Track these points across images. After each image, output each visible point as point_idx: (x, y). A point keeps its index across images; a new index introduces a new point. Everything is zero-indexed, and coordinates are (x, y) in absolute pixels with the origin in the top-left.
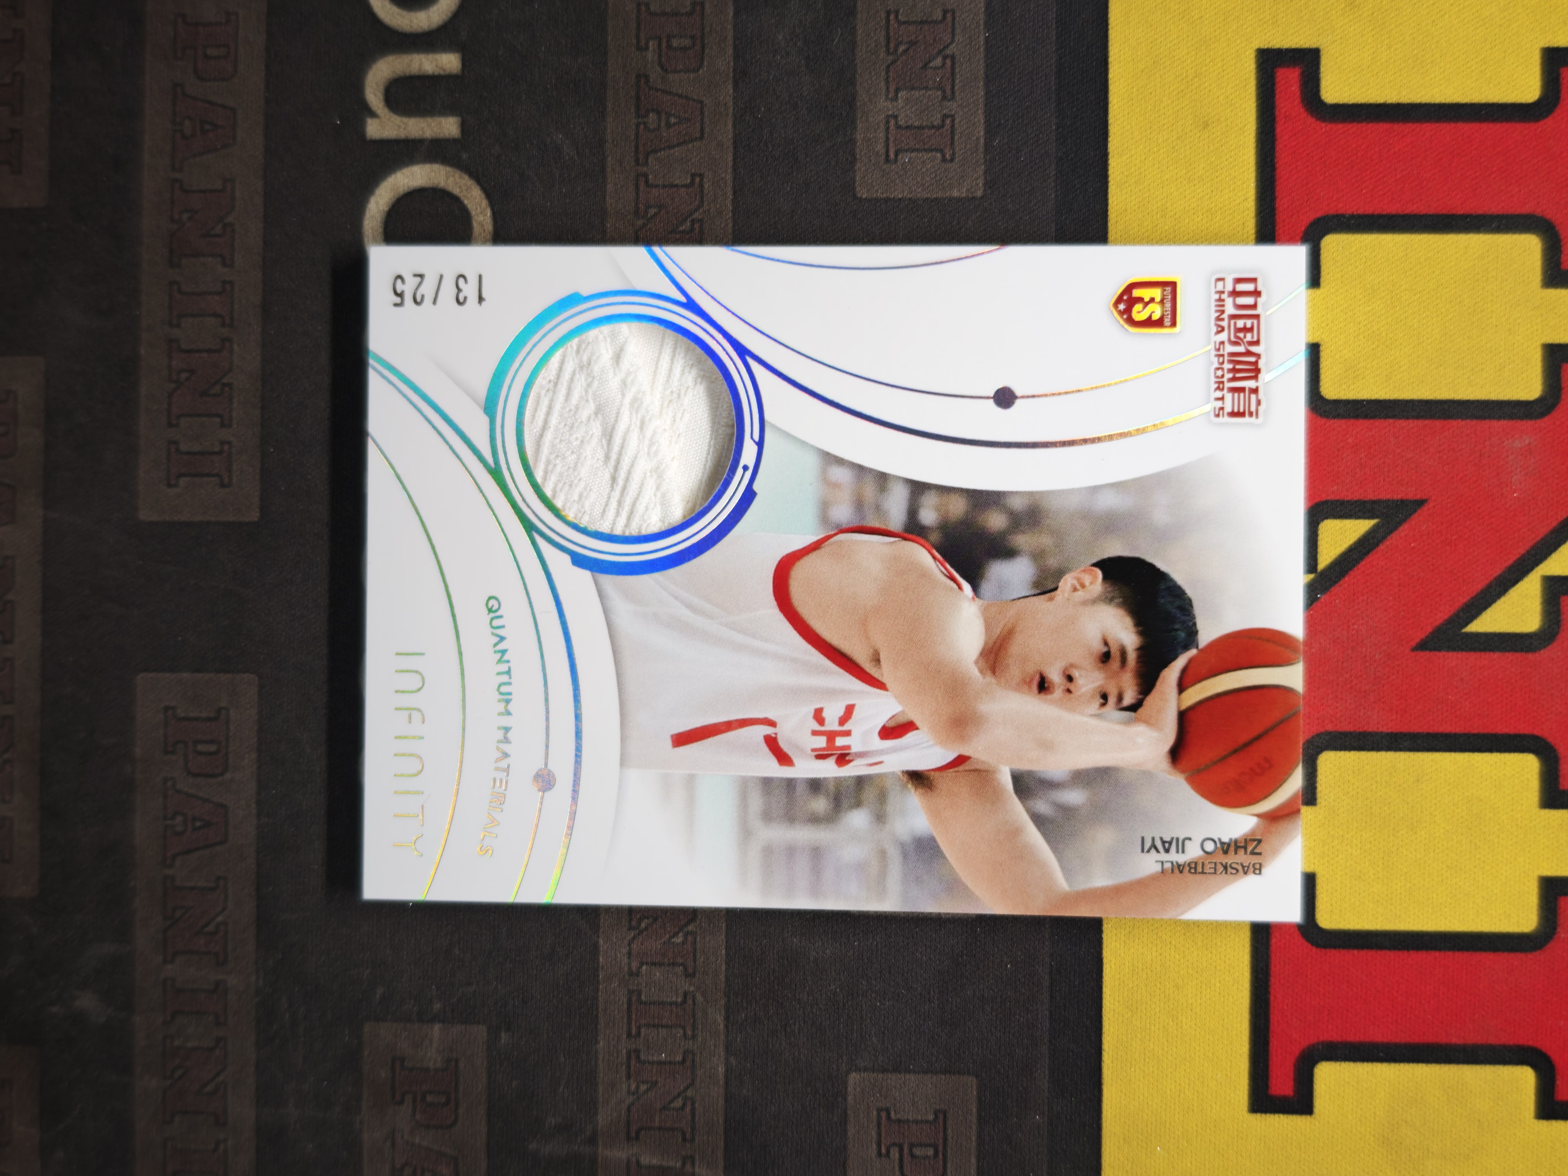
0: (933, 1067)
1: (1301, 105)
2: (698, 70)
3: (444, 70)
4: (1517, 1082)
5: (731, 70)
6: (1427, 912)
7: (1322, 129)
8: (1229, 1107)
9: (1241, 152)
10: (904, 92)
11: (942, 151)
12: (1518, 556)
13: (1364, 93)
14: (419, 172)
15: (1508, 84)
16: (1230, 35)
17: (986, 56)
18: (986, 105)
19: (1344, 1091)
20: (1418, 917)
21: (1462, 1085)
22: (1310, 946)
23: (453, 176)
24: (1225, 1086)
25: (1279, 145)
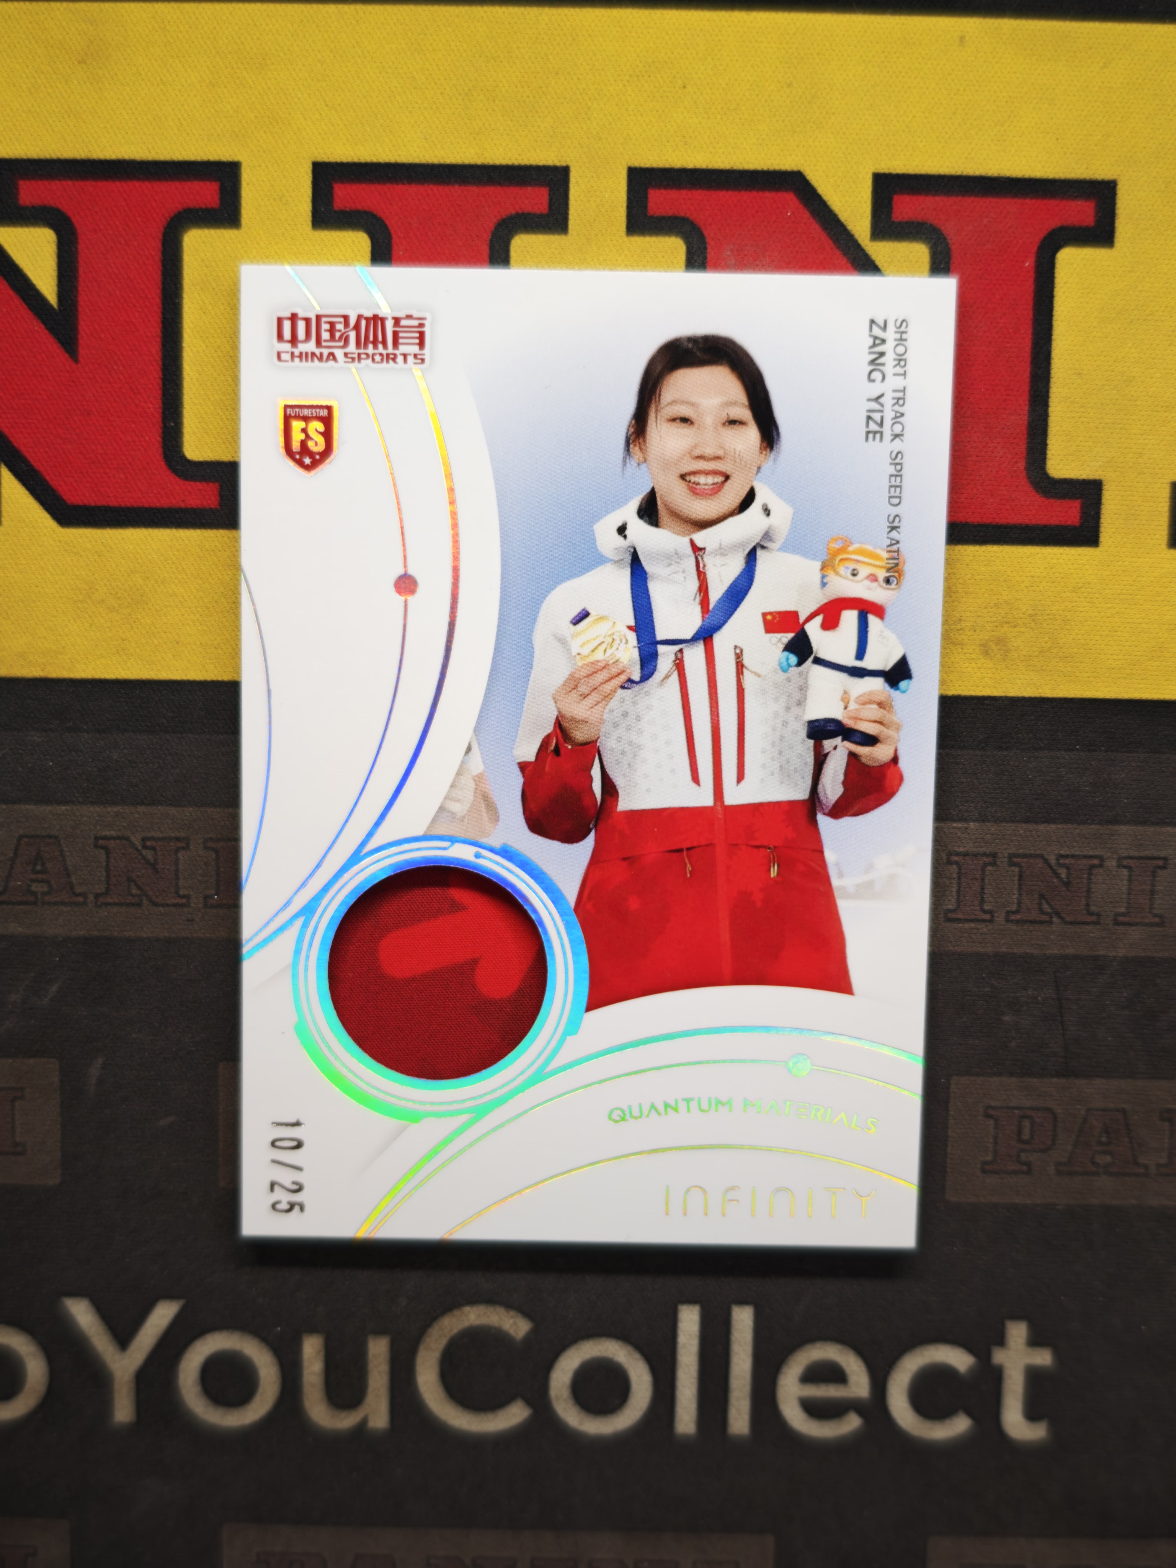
3: (320, 1352)
14: (424, 1379)
23: (429, 1344)
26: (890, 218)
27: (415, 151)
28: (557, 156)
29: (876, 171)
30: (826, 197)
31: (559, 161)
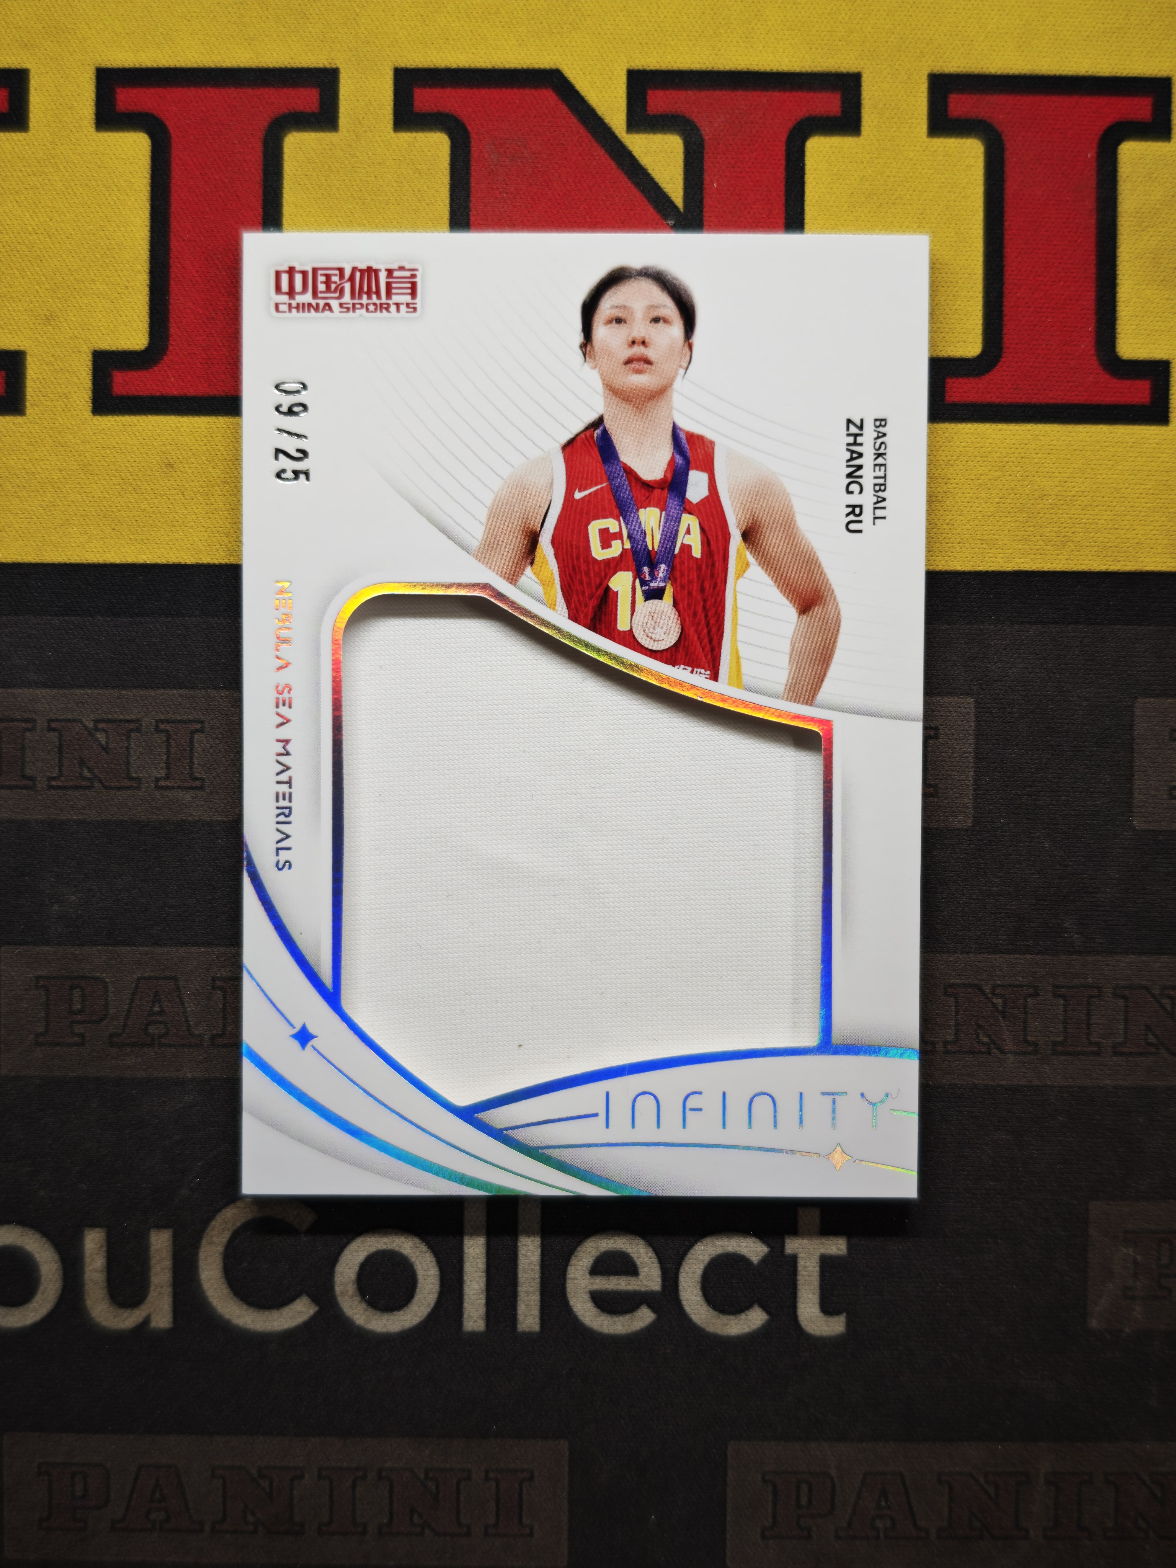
0: (1126, 742)
1: (151, 370)
2: (106, 982)
3: (101, 1247)
4: (1134, 159)
5: (105, 948)
6: (964, 247)
7: (176, 349)
8: (1162, 444)
9: (198, 430)
10: (131, 770)
11: (192, 732)
12: (607, 156)
13: (138, 307)
14: (207, 1273)
15: (131, 163)
16: (78, 441)
17: (96, 688)
18: (146, 688)
19: (1146, 330)
20: (970, 256)
21: (1138, 212)
22: (1000, 363)
23: (212, 1237)
24: (1142, 448)
25: (191, 392)
26: (646, 111)
27: (193, 57)
28: (327, 59)
29: (631, 68)
30: (583, 94)
31: (330, 64)
